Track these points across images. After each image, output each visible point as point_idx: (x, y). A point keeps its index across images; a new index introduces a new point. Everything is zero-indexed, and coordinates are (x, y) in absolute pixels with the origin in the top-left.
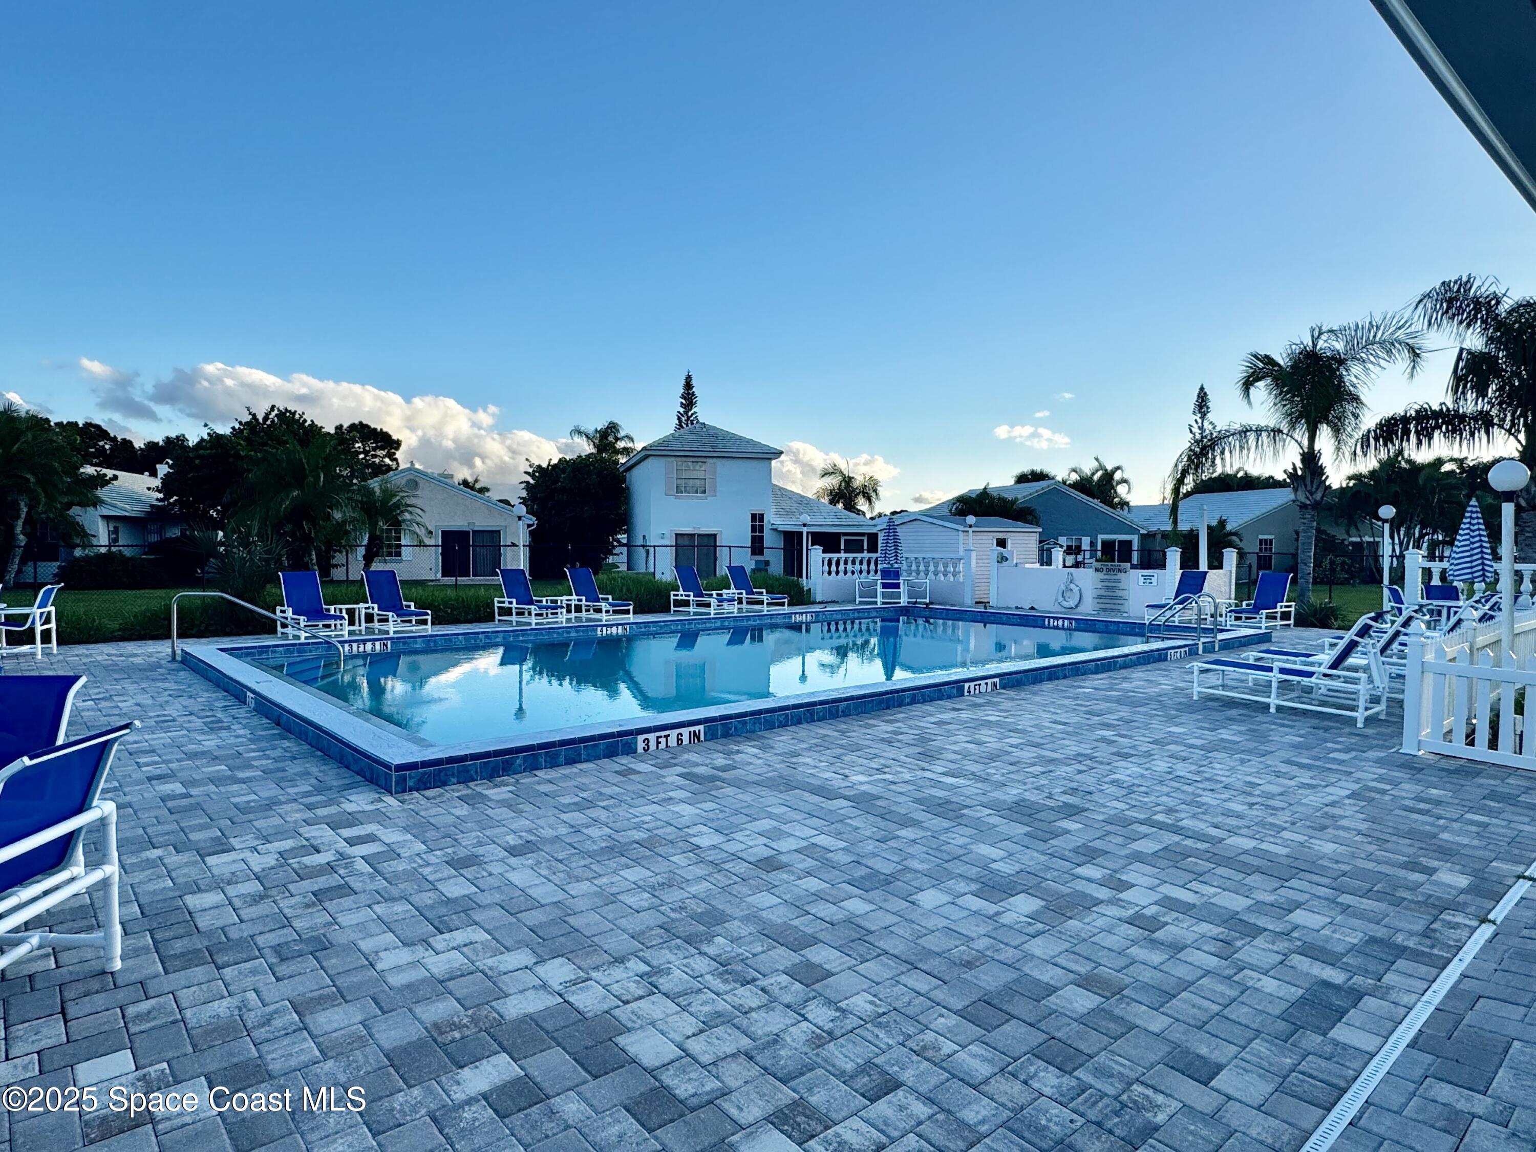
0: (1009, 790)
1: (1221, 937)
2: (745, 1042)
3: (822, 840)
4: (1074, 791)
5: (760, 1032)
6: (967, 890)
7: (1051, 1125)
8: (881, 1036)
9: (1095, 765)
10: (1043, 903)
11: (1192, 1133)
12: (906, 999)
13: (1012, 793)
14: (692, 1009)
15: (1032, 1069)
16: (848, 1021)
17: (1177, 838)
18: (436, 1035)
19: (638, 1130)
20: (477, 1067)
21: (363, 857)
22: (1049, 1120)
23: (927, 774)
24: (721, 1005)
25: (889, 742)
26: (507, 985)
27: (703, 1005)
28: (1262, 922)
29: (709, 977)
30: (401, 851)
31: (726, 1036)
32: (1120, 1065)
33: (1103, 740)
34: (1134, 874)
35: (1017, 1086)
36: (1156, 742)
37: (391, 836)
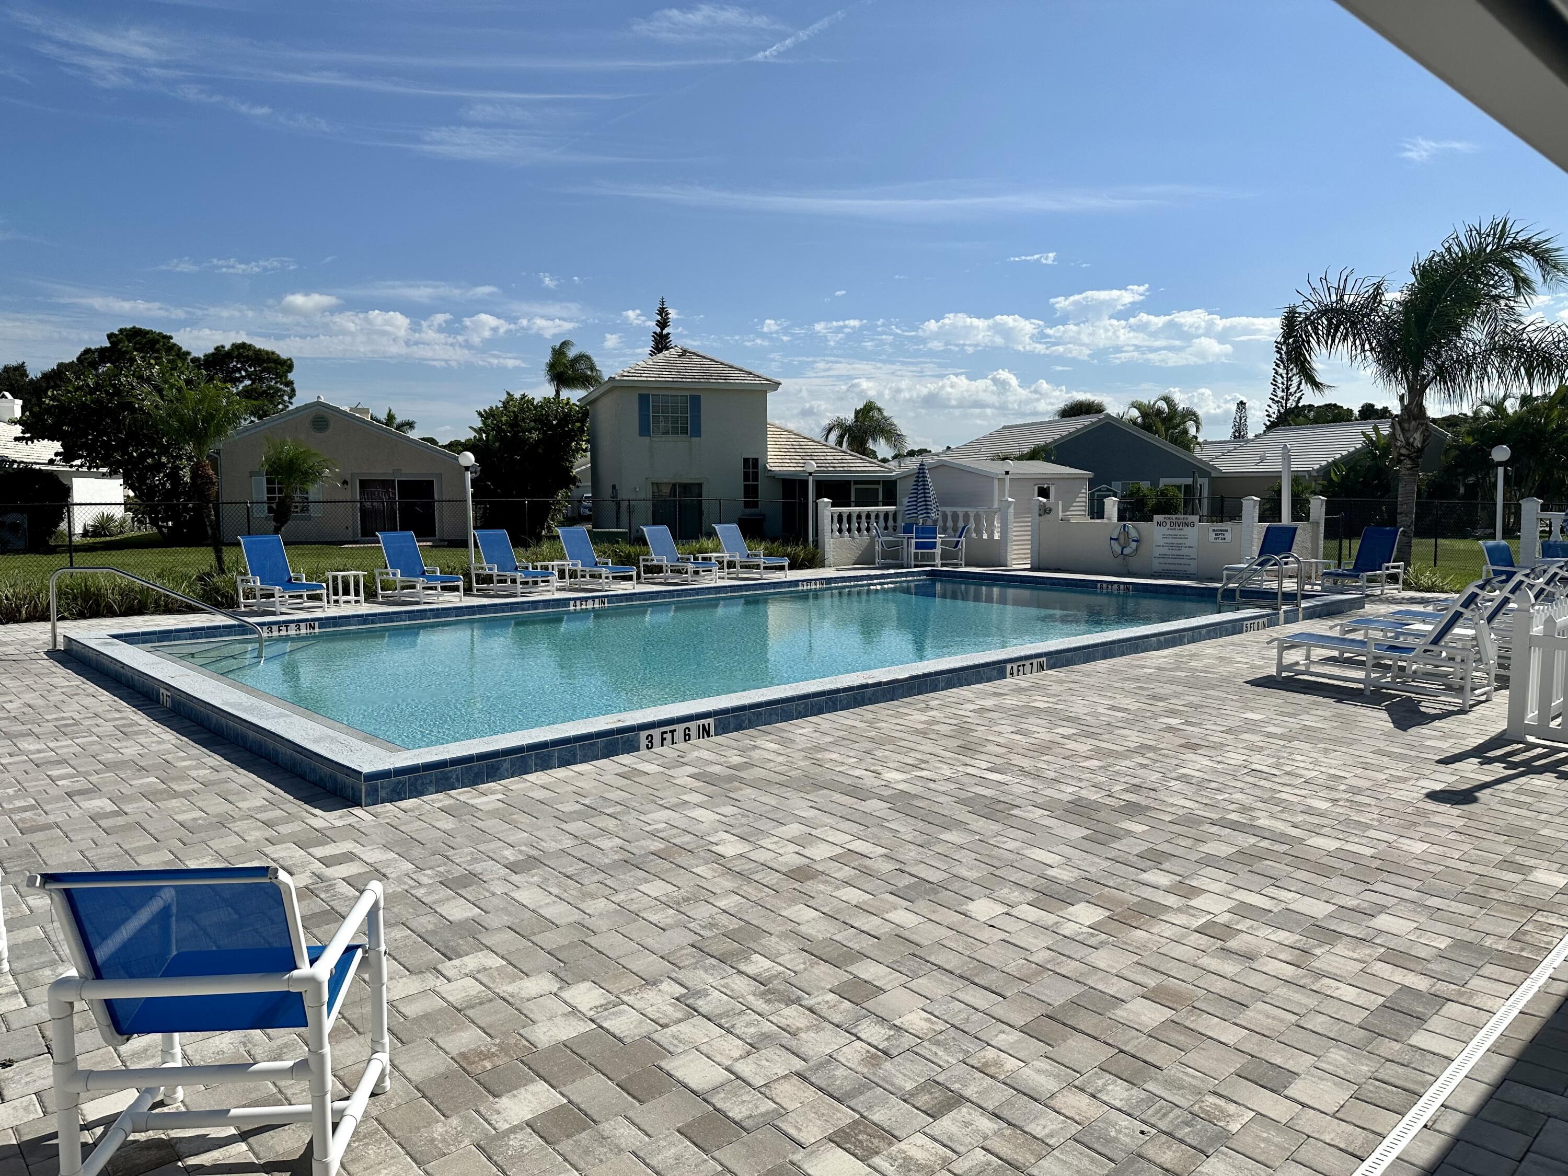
0: (1063, 787)
1: (1298, 945)
2: (798, 1065)
3: (858, 846)
4: (1136, 788)
5: (811, 1053)
6: (1021, 898)
7: (1121, 1136)
8: (940, 1053)
9: (1159, 758)
10: (1108, 913)
11: (1264, 1140)
12: (963, 1015)
13: (1067, 792)
14: (737, 1032)
15: (1100, 1083)
16: (903, 1040)
17: (1253, 840)
18: (464, 1065)
19: (695, 1153)
20: (515, 1096)
21: (343, 879)
22: (1119, 1132)
23: (970, 770)
24: (767, 1027)
25: (923, 733)
26: (532, 1011)
27: (747, 1026)
28: (1344, 928)
29: (751, 998)
30: (387, 871)
31: (776, 1057)
32: (1190, 1077)
33: (1170, 729)
34: (1204, 880)
35: (1085, 1099)
36: (1229, 731)
37: (374, 855)
